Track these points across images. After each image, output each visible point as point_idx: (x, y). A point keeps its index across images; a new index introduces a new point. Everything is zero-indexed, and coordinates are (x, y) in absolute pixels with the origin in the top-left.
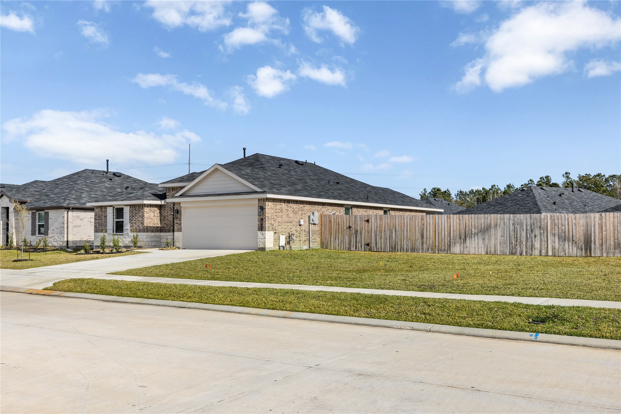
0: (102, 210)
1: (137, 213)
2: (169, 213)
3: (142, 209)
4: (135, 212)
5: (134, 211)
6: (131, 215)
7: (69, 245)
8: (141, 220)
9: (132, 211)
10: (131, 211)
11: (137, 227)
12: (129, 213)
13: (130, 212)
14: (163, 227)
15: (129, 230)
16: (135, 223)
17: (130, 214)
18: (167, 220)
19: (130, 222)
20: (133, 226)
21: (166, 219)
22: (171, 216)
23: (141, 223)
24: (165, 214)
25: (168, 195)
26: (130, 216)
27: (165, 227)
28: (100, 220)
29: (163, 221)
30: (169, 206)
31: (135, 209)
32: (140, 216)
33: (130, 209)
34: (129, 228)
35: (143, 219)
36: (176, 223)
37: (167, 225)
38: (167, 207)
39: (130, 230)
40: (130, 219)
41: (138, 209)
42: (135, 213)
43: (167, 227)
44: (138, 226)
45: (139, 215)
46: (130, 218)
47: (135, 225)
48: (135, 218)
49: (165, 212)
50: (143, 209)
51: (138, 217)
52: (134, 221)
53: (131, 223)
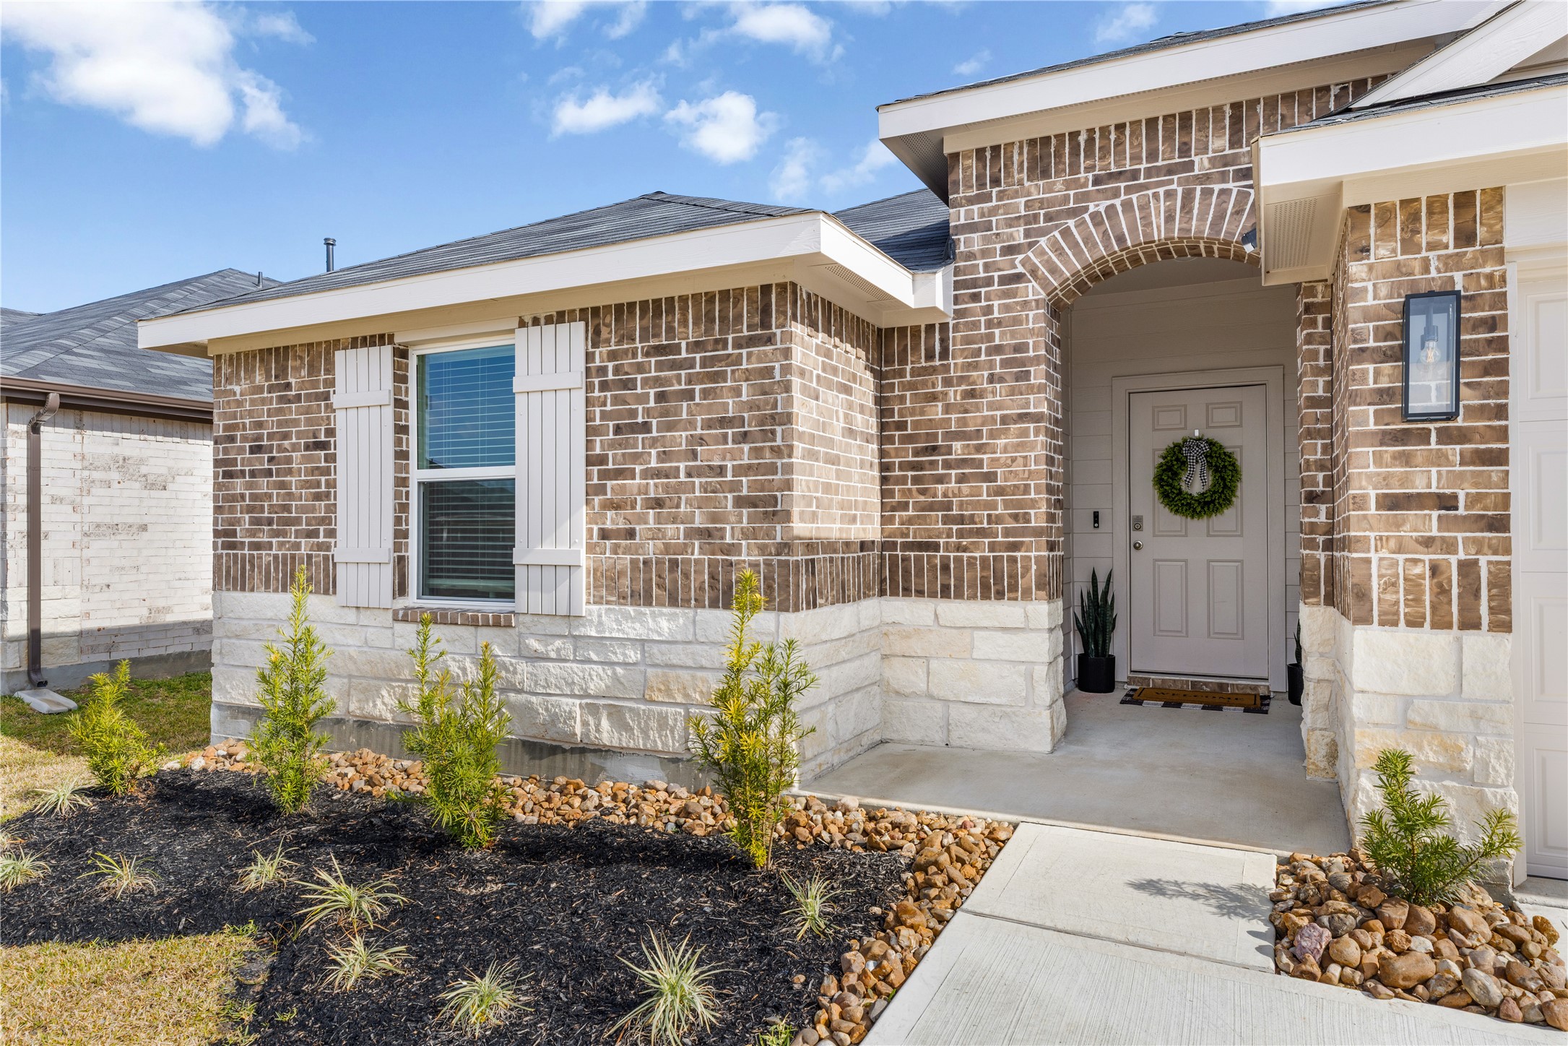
0: (288, 386)
1: (689, 395)
2: (992, 406)
3: (751, 341)
4: (657, 381)
5: (640, 368)
6: (604, 416)
7: (47, 662)
8: (739, 471)
9: (617, 370)
10: (602, 371)
11: (684, 549)
12: (580, 397)
13: (589, 387)
14: (907, 546)
15: (582, 579)
16: (658, 503)
17: (588, 402)
18: (962, 479)
19: (592, 491)
20: (631, 534)
21: (947, 465)
22: (1024, 433)
23: (740, 502)
24: (937, 412)
25: (971, 228)
26: (591, 431)
27: (936, 547)
28: (269, 473)
29: (916, 480)
30: (990, 337)
31: (659, 350)
32: (724, 422)
33: (589, 357)
34: (584, 560)
35: (777, 451)
36: (1393, 503)
37: (961, 520)
38: (968, 340)
39: (596, 573)
40: (590, 461)
41: (696, 346)
42: (661, 397)
43: (959, 548)
44: (707, 533)
45: (709, 409)
46: (589, 444)
47: (658, 519)
48: (654, 442)
49: (933, 397)
50: (770, 340)
51: (702, 440)
52: (647, 474)
53: (615, 506)
